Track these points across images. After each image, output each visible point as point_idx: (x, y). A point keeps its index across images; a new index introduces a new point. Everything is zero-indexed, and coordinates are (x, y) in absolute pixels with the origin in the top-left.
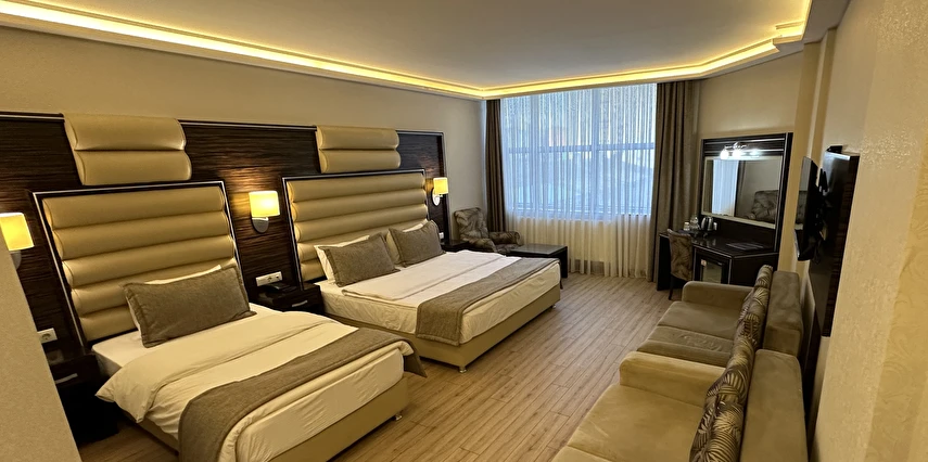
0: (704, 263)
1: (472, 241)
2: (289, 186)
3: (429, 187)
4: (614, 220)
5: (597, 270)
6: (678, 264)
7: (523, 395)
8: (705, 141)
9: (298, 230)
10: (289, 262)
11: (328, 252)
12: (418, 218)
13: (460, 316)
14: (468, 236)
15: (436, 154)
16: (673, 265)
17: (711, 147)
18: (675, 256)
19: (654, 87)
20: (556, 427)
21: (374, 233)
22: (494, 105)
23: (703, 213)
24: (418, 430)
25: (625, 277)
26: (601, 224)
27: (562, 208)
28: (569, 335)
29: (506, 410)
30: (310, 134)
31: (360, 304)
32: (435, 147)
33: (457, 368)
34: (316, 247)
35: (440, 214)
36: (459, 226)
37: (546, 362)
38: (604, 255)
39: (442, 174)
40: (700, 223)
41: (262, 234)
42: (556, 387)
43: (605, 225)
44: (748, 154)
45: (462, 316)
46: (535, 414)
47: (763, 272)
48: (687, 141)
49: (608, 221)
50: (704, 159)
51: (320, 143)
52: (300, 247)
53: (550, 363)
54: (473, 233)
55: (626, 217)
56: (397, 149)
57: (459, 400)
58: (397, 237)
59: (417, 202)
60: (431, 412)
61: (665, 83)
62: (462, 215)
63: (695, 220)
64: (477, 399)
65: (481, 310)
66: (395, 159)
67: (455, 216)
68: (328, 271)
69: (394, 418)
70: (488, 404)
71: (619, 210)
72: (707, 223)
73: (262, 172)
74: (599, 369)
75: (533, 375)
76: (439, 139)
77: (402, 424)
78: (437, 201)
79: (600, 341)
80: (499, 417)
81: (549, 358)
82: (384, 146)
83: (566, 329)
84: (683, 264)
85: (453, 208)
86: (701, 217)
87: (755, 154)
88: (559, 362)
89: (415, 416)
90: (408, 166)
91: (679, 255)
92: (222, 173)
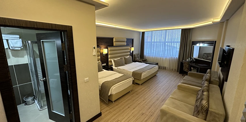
0: (192, 68)
1: (138, 60)
2: (109, 48)
3: (130, 49)
4: (169, 58)
5: (164, 68)
6: (185, 68)
7: (153, 91)
8: (193, 42)
9: (109, 56)
10: (107, 62)
11: (114, 61)
12: (128, 55)
13: (141, 74)
14: (136, 59)
15: (132, 42)
16: (184, 68)
17: (194, 43)
18: (184, 66)
19: (181, 30)
20: (162, 97)
21: (121, 57)
22: (143, 33)
23: (191, 57)
24: (134, 94)
25: (171, 70)
26: (166, 58)
27: (157, 55)
28: (161, 81)
29: (151, 93)
30: (112, 39)
31: (120, 71)
32: (132, 41)
33: (139, 84)
34: (112, 60)
35: (132, 54)
36: (135, 57)
37: (157, 86)
38: (166, 65)
39: (133, 47)
40: (191, 59)
41: (104, 57)
42: (160, 90)
43: (167, 59)
44: (204, 45)
45: (142, 74)
46: (157, 94)
47: (208, 70)
48: (188, 41)
49: (168, 58)
50: (192, 46)
51: (114, 40)
52: (109, 59)
53: (158, 86)
54: (138, 59)
55: (172, 57)
56: (126, 42)
57: (141, 90)
58: (125, 58)
59: (128, 52)
60: (136, 91)
61: (183, 29)
62: (135, 55)
63: (190, 59)
64: (144, 90)
65: (145, 73)
66: (125, 44)
67: (134, 55)
68: (113, 64)
69: (129, 92)
70: (147, 92)
71: (171, 56)
72: (193, 59)
73: (105, 46)
74: (169, 88)
75: (154, 87)
76: (133, 40)
77: (131, 93)
78: (131, 52)
79: (168, 82)
80: (150, 94)
81: (157, 85)
82: (124, 41)
83: (160, 79)
84: (187, 68)
85: (134, 53)
86: (191, 58)
87: (206, 45)
88: (159, 86)
89: (133, 92)
90: (127, 45)
91: (186, 66)
92: (100, 46)
